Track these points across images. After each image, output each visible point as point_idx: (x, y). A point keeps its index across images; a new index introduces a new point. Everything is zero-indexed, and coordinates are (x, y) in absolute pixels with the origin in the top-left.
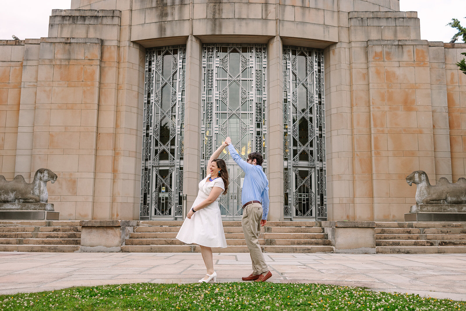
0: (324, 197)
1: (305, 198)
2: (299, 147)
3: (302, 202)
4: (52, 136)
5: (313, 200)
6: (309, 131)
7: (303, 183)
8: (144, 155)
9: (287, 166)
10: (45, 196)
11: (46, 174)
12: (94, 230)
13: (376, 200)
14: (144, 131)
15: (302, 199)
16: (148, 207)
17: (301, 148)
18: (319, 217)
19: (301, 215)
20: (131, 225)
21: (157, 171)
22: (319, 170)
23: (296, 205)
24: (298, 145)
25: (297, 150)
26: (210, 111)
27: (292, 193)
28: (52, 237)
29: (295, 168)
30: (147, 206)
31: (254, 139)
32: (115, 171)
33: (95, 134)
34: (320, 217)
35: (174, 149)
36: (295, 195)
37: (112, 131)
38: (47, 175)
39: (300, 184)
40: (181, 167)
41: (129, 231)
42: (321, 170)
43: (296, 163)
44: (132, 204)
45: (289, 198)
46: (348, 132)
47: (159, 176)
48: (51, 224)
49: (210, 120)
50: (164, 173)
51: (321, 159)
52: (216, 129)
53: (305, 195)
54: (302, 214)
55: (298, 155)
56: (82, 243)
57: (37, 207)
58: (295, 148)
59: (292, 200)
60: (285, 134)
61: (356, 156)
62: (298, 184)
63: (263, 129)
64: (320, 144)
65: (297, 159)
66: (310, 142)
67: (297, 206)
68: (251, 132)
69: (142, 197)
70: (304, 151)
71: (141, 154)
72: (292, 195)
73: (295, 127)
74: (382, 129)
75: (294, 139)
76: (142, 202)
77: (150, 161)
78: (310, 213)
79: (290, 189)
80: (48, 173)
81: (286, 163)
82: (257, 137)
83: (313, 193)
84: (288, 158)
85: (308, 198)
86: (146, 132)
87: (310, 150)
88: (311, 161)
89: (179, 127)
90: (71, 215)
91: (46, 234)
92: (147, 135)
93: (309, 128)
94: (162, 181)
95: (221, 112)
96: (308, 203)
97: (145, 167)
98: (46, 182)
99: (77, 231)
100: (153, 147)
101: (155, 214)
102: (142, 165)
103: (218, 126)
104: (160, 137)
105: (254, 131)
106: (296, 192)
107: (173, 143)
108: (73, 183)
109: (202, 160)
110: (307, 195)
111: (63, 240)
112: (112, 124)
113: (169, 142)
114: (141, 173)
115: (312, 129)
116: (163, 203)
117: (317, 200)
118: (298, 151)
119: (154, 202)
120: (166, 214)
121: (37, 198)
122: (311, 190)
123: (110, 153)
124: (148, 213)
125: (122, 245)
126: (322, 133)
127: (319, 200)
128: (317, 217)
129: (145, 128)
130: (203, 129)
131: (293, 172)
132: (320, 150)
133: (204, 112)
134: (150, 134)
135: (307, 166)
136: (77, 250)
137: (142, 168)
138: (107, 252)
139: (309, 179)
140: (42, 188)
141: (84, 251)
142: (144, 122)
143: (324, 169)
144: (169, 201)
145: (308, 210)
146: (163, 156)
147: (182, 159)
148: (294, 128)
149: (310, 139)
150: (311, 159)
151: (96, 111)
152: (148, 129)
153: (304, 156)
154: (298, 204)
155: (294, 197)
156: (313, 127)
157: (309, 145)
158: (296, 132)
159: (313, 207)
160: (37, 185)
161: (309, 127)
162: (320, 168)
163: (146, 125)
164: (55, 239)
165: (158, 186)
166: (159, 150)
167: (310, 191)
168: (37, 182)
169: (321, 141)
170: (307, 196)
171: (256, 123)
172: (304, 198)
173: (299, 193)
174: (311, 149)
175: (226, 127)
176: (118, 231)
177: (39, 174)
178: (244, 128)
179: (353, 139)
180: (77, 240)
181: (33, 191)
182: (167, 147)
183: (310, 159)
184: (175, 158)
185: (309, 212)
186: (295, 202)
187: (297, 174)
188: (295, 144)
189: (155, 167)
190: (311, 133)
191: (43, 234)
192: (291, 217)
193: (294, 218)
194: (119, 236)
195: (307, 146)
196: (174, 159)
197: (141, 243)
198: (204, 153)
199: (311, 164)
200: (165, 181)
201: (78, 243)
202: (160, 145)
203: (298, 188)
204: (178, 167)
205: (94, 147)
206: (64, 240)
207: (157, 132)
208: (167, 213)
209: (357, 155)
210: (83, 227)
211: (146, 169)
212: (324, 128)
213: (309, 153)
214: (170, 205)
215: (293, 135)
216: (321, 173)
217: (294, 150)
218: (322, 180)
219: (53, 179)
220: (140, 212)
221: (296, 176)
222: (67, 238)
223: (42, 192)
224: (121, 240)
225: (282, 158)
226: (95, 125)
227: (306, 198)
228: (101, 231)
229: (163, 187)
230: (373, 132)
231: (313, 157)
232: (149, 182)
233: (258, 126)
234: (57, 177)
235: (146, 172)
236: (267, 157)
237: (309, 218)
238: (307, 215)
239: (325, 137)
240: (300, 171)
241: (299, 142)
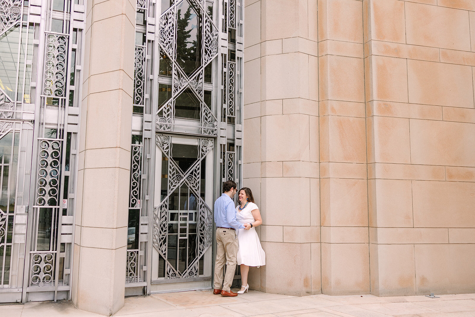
1: (185, 225)
2: (177, 77)
3: (179, 234)
5: (207, 228)
6: (204, 38)
7: (182, 181)
9: (142, 131)
13: (382, 235)
15: (179, 227)
17: (181, 83)
19: (174, 275)
22: (224, 145)
23: (161, 245)
24: (174, 72)
25: (170, 87)
27: (151, 210)
29: (162, 137)
31: (42, 41)
36: (159, 216)
39: (174, 184)
42: (231, 145)
43: (167, 123)
45: (141, 227)
46: (310, 47)
51: (231, 116)
53: (188, 217)
54: (178, 271)
55: (171, 102)
58: (165, 81)
59: (149, 230)
61: (329, 111)
62: (169, 184)
63: (75, 16)
64: (231, 76)
65: (168, 110)
66: (205, 68)
67: (164, 247)
68: (35, 19)
70: (188, 91)
72: (151, 215)
73: (167, 21)
74: (395, 46)
75: (163, 55)
78: (198, 268)
79: (147, 197)
81: (136, 122)
82: (50, 36)
83: (207, 208)
84: (144, 106)
85: (193, 222)
87: (205, 91)
88: (206, 119)
93: (204, 30)
96: (193, 239)
106: (161, 207)
110: (191, 214)
115: (213, 36)
118: (173, 89)
122: (204, 200)
126: (235, 47)
131: (157, 149)
132: (230, 91)
135: (195, 133)
139: (200, 171)
143: (237, 143)
145: (193, 255)
148: (165, 25)
149: (205, 60)
150: (206, 114)
154: (167, 243)
155: (157, 221)
156: (214, 29)
157: (203, 76)
158: (170, 37)
159: (206, 248)
161: (206, 26)
162: (228, 139)
167: (200, 204)
169: (232, 69)
170: (191, 219)
172: (183, 222)
173: (169, 209)
174: (207, 87)
179: (321, 68)
183: (204, 114)
185: (196, 264)
186: (157, 237)
187: (168, 154)
190: (208, 45)
192: (145, 284)
193: (153, 284)
195: (198, 79)
199: (207, 127)
203: (169, 195)
209: (333, 109)
212: (241, 36)
213: (203, 99)
215: (163, 42)
216: (231, 155)
217: (161, 86)
218: (231, 174)
221: (164, 158)
225: (128, 105)
227: (188, 222)
230: (374, 51)
231: (210, 109)
236: (80, 99)
237: (195, 281)
238: (191, 273)
239: (243, 61)
240: (175, 146)
241: (175, 66)
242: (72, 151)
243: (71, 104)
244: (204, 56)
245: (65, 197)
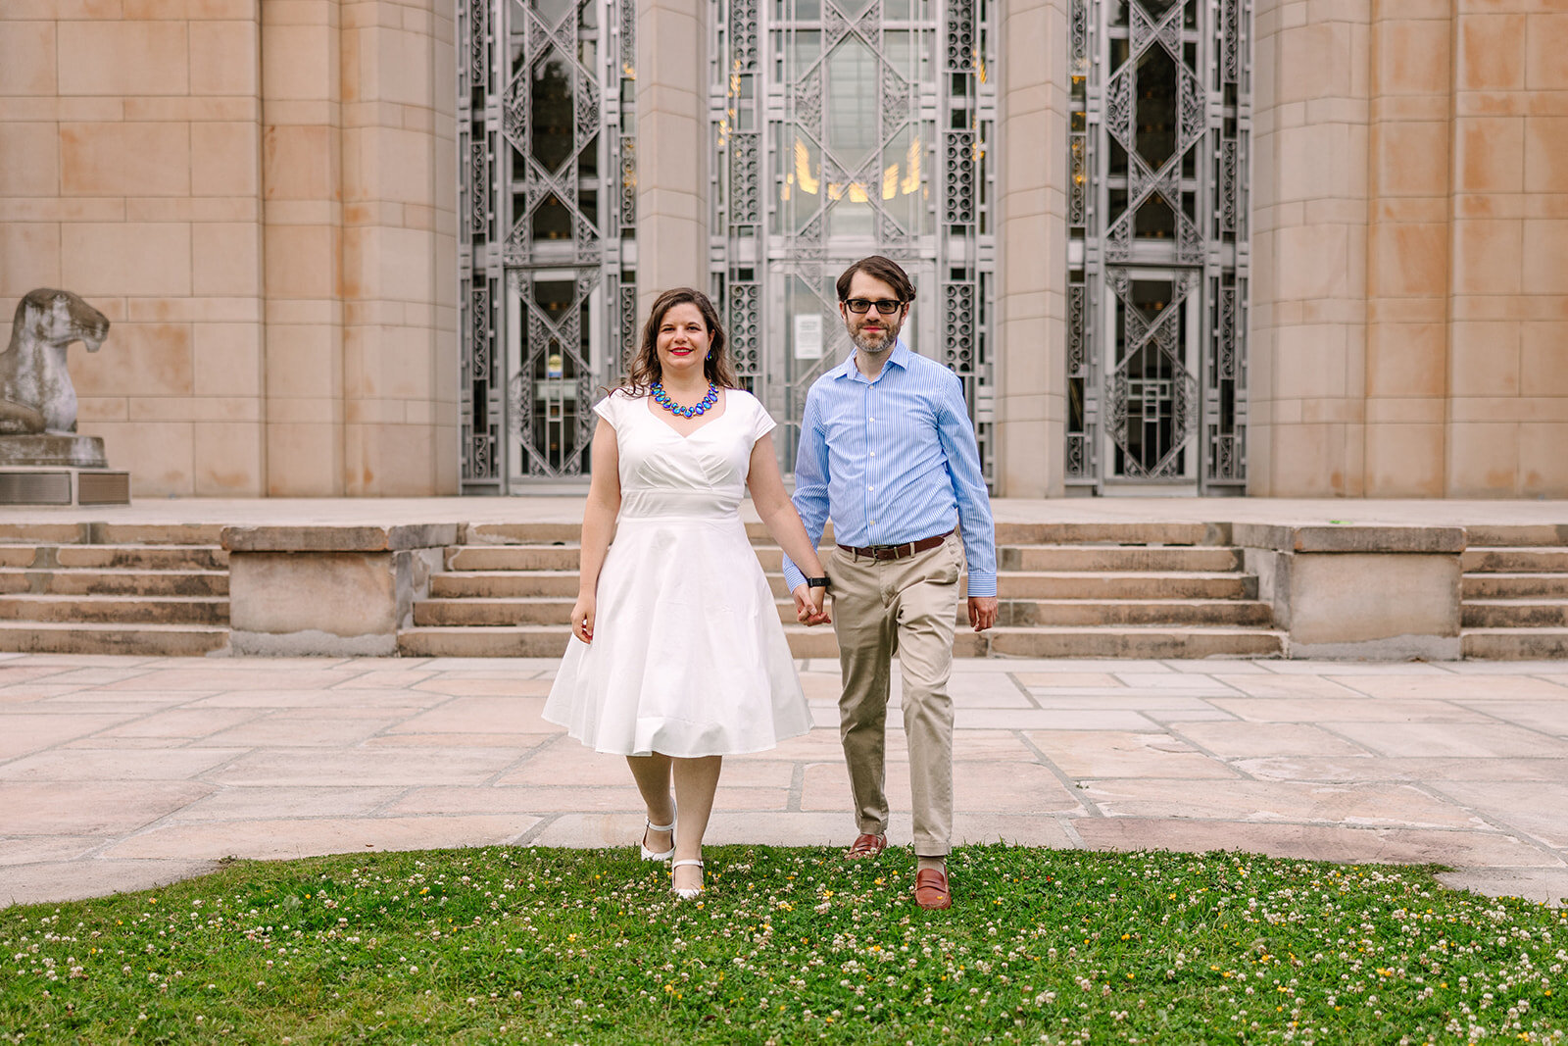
0: (1239, 394)
1: (1154, 401)
2: (1136, 176)
3: (1145, 415)
4: (69, 138)
5: (1189, 406)
6: (1180, 108)
7: (1147, 336)
8: (468, 217)
9: (1083, 264)
10: (63, 403)
11: (60, 312)
12: (282, 568)
13: (1459, 407)
14: (460, 115)
15: (1145, 404)
16: (492, 439)
17: (1142, 184)
18: (1213, 481)
19: (1138, 472)
20: (432, 541)
21: (526, 289)
22: (1217, 279)
23: (1118, 430)
24: (1131, 168)
25: (1125, 191)
26: (745, 21)
27: (1101, 379)
28: (110, 591)
29: (1115, 271)
30: (488, 434)
31: (940, 146)
32: (346, 290)
33: (252, 131)
34: (1219, 480)
35: (594, 193)
36: (1113, 388)
37: (323, 115)
38: (65, 316)
39: (1135, 341)
40: (628, 268)
41: (425, 567)
42: (1230, 278)
43: (1123, 249)
44: (426, 431)
45: (1086, 402)
46: (1356, 111)
47: (534, 311)
48: (102, 534)
49: (746, 60)
50: (554, 298)
51: (1228, 229)
52: (774, 102)
53: (1157, 389)
54: (1143, 468)
55: (1127, 216)
56: (236, 615)
57: (37, 452)
58: (1118, 183)
59: (1099, 407)
60: (1078, 122)
61: (1381, 216)
62: (1127, 342)
63: (981, 101)
64: (1228, 164)
65: (1123, 230)
66: (1183, 156)
67: (1123, 432)
68: (929, 114)
69: (465, 398)
70: (1155, 196)
71: (455, 216)
72: (1102, 387)
73: (1118, 88)
74: (1505, 94)
75: (1114, 144)
76: (466, 419)
77: (493, 244)
78: (1175, 464)
79: (1094, 360)
80: (71, 310)
81: (1076, 250)
82: (951, 136)
83: (1190, 377)
84: (1085, 226)
85: (1166, 397)
86: (473, 115)
87: (1183, 193)
89: (615, 92)
90: (174, 476)
91: (83, 578)
92: (477, 129)
93: (1180, 92)
94: (546, 331)
95: (794, 24)
96: (1166, 424)
97: (474, 270)
98: (61, 346)
99: (212, 564)
100: (504, 185)
101: (525, 469)
102: (460, 261)
103: (780, 88)
104: (535, 141)
105: (940, 107)
106: (1117, 375)
107: (588, 167)
108: (175, 343)
109: (715, 240)
110: (1163, 387)
111: (156, 604)
112: (321, 85)
113: (573, 161)
114: (455, 298)
115: (1196, 99)
116: (555, 426)
117: (1209, 406)
118: (1130, 195)
119: (516, 421)
120: (567, 471)
121: (32, 413)
122: (1184, 363)
123: (321, 211)
124: (493, 467)
125: (400, 627)
126: (1235, 113)
127: (1217, 406)
128: (1206, 481)
129: (467, 100)
130: (718, 102)
131: (1109, 289)
132: (1227, 189)
133: (720, 27)
134: (490, 126)
135: (1167, 261)
136: (218, 645)
137: (460, 275)
138: (338, 654)
139: (1176, 319)
140: (48, 374)
141: (246, 653)
142: (461, 71)
143: (1240, 272)
144: (579, 415)
145: (1166, 448)
146: (550, 221)
147: (628, 234)
148: (1116, 95)
149: (1183, 143)
150: (1186, 231)
151: (251, 28)
152: (477, 103)
153: (1156, 220)
154: (1126, 428)
155: (1111, 395)
156: (1198, 88)
157: (1179, 170)
158: (1124, 113)
159: (1188, 437)
160: (29, 361)
161: (1182, 86)
162: (1224, 268)
163: (469, 85)
164: (126, 599)
165: (532, 353)
166: (528, 198)
167: (1176, 370)
168: (28, 347)
169: (1231, 151)
170: (1163, 392)
171: (951, 71)
172: (1151, 397)
173: (1129, 378)
174: (1187, 185)
175: (817, 91)
176: (381, 569)
177: (31, 314)
178: (898, 95)
179: (1370, 142)
180: (213, 606)
181: (14, 386)
182: (563, 185)
183: (1181, 230)
184: (602, 232)
185: (1172, 457)
186: (1111, 419)
187: (1124, 296)
188: (1118, 165)
189: (517, 268)
190: (1188, 117)
191: (75, 579)
192: (1094, 482)
193: (1107, 482)
194: (385, 589)
195: (1171, 174)
196: (594, 236)
197: (478, 619)
198: (725, 208)
199: (1187, 251)
200: (559, 330)
201: (217, 615)
202: (532, 172)
203: (1128, 357)
204: (616, 269)
205: (253, 188)
206: (163, 605)
207: (520, 119)
208: (572, 468)
209: (1388, 212)
210: (236, 553)
211: (478, 280)
212: (1248, 92)
213: (1179, 206)
214: (584, 432)
215: (1112, 123)
216: (1229, 292)
217: (1113, 193)
218: (1229, 324)
219: (93, 334)
220: (461, 460)
221: (1120, 305)
222: (172, 594)
223: (52, 390)
224: (397, 605)
225: (1063, 227)
226: (252, 88)
227: (1159, 398)
228: (309, 569)
229: (555, 358)
230: (1461, 110)
231: (1194, 222)
232: (490, 334)
233: (959, 84)
234: (106, 325)
235: (479, 294)
236: (995, 223)
237: (1171, 484)
238: (1164, 472)
239: (1252, 134)
240: (1137, 285)
241: (1134, 158)
242: (988, 298)
243: (983, 231)
244: (1181, 136)
245: (982, 361)
